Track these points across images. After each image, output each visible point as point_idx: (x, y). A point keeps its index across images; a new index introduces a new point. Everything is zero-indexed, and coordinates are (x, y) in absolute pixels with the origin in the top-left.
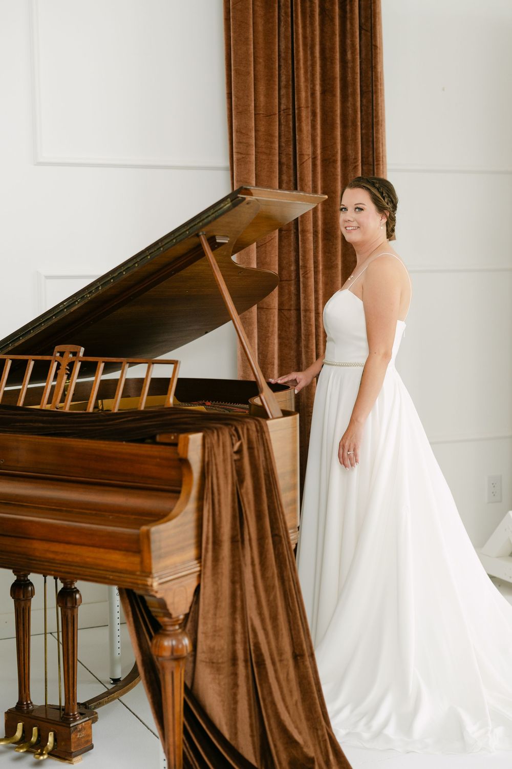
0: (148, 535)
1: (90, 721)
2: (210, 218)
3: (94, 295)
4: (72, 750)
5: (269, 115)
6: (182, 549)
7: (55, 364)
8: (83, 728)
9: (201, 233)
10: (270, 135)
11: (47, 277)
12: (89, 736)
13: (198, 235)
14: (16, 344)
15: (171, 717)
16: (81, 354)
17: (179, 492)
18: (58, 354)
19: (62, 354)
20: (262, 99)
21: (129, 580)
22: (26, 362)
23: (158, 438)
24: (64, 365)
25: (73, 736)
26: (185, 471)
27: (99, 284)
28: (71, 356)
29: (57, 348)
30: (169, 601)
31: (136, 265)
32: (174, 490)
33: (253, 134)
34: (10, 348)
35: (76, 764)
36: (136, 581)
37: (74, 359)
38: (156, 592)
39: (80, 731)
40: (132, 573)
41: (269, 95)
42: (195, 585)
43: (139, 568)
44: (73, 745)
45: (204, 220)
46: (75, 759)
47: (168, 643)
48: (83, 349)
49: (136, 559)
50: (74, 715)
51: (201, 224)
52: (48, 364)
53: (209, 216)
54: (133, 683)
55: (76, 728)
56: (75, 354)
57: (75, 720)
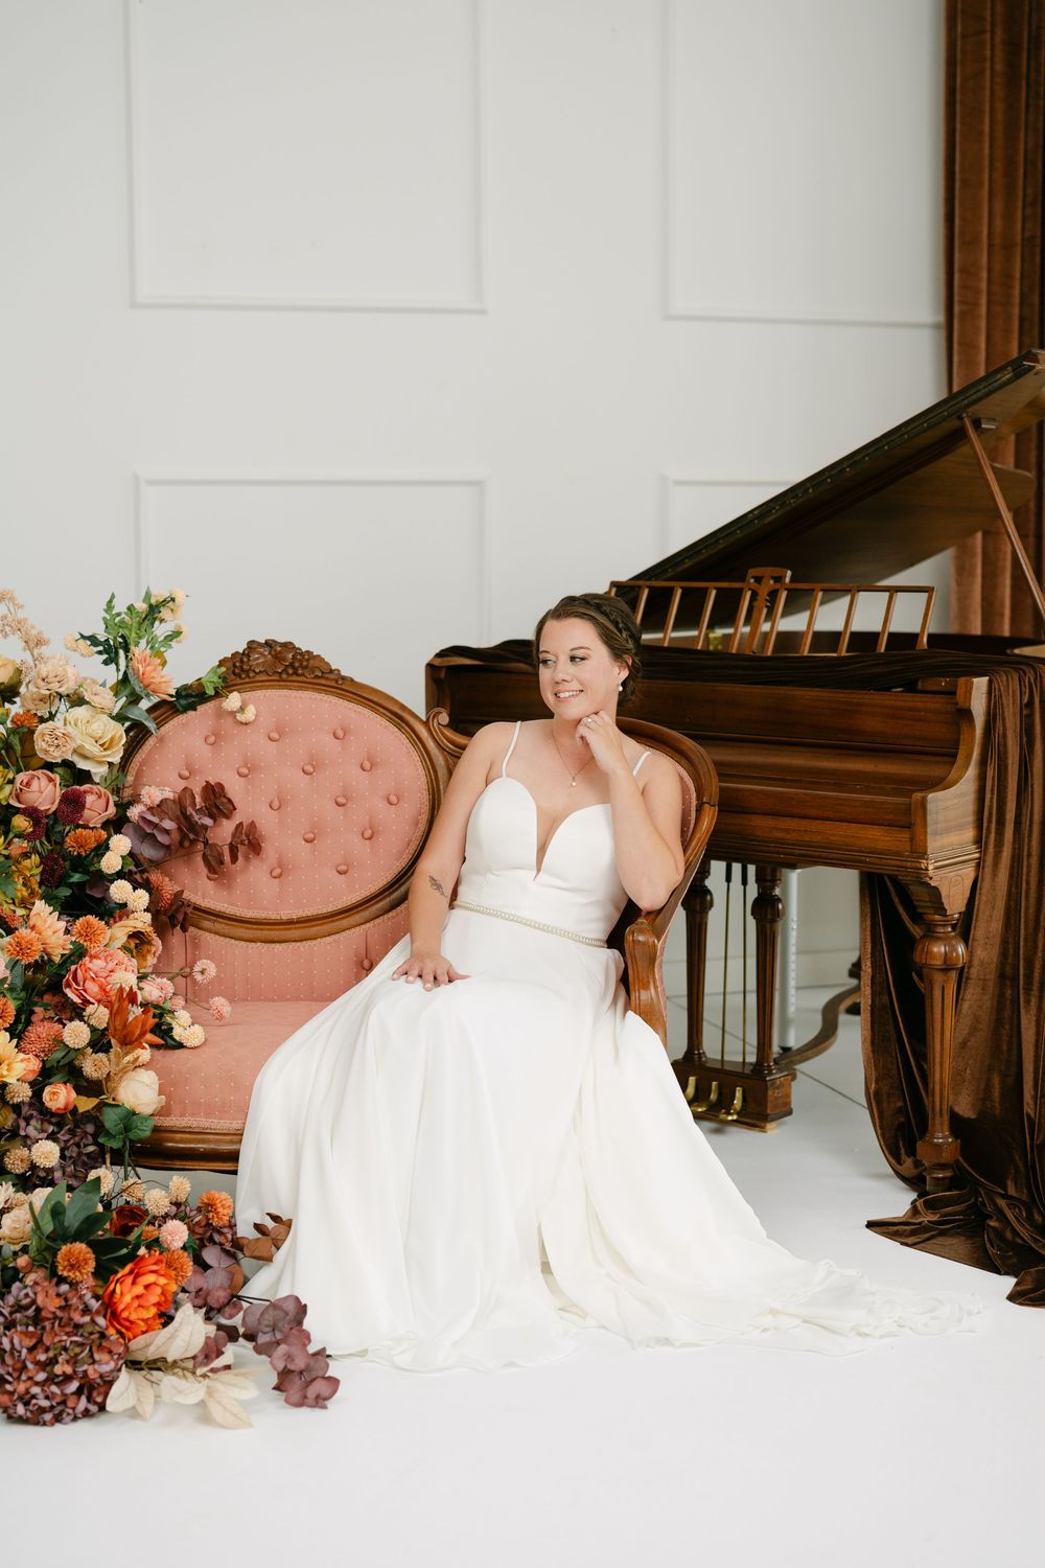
0: (923, 804)
1: (789, 1077)
2: (979, 394)
3: (801, 500)
4: (769, 1112)
5: (1008, 247)
6: (961, 827)
7: (749, 594)
8: (782, 1085)
9: (964, 415)
10: (1009, 276)
11: (678, 483)
12: (788, 1096)
13: (960, 418)
14: (680, 569)
15: (938, 1047)
16: (787, 580)
17: (955, 756)
18: (752, 581)
19: (759, 580)
20: (998, 222)
21: (893, 862)
22: (704, 592)
23: (920, 685)
24: (763, 592)
25: (770, 1093)
26: (964, 728)
27: (808, 485)
28: (772, 582)
29: (752, 572)
30: (944, 893)
31: (867, 458)
32: (948, 753)
33: (984, 275)
34: (669, 575)
35: (769, 1132)
36: (904, 864)
37: (778, 586)
38: (931, 878)
39: (777, 1088)
40: (898, 854)
41: (1008, 216)
42: (972, 875)
43: (908, 847)
44: (769, 1105)
45: (970, 396)
46: (769, 1126)
47: (939, 949)
48: (789, 573)
49: (905, 835)
50: (769, 1066)
51: (966, 402)
52: (738, 595)
53: (979, 391)
54: (824, 1045)
55: (773, 1084)
56: (778, 579)
57: (770, 1073)
